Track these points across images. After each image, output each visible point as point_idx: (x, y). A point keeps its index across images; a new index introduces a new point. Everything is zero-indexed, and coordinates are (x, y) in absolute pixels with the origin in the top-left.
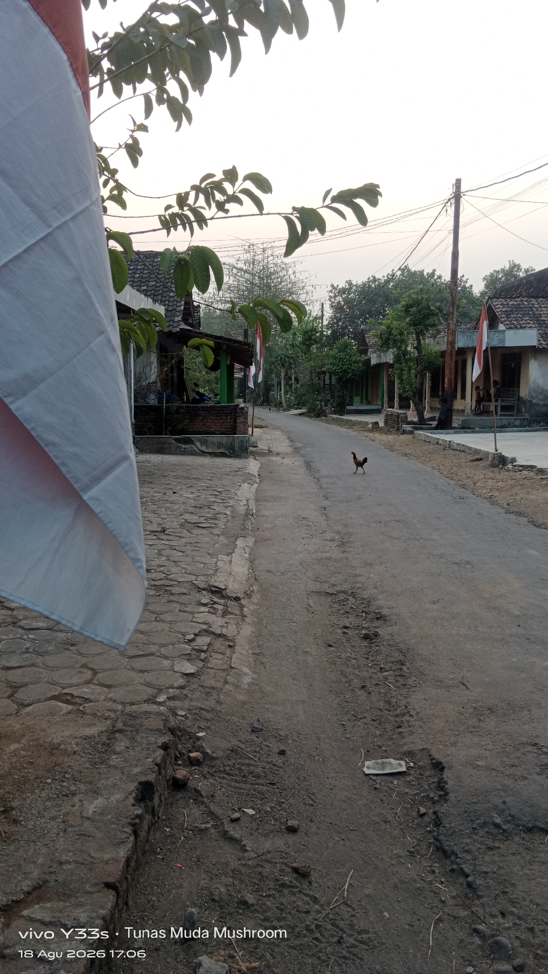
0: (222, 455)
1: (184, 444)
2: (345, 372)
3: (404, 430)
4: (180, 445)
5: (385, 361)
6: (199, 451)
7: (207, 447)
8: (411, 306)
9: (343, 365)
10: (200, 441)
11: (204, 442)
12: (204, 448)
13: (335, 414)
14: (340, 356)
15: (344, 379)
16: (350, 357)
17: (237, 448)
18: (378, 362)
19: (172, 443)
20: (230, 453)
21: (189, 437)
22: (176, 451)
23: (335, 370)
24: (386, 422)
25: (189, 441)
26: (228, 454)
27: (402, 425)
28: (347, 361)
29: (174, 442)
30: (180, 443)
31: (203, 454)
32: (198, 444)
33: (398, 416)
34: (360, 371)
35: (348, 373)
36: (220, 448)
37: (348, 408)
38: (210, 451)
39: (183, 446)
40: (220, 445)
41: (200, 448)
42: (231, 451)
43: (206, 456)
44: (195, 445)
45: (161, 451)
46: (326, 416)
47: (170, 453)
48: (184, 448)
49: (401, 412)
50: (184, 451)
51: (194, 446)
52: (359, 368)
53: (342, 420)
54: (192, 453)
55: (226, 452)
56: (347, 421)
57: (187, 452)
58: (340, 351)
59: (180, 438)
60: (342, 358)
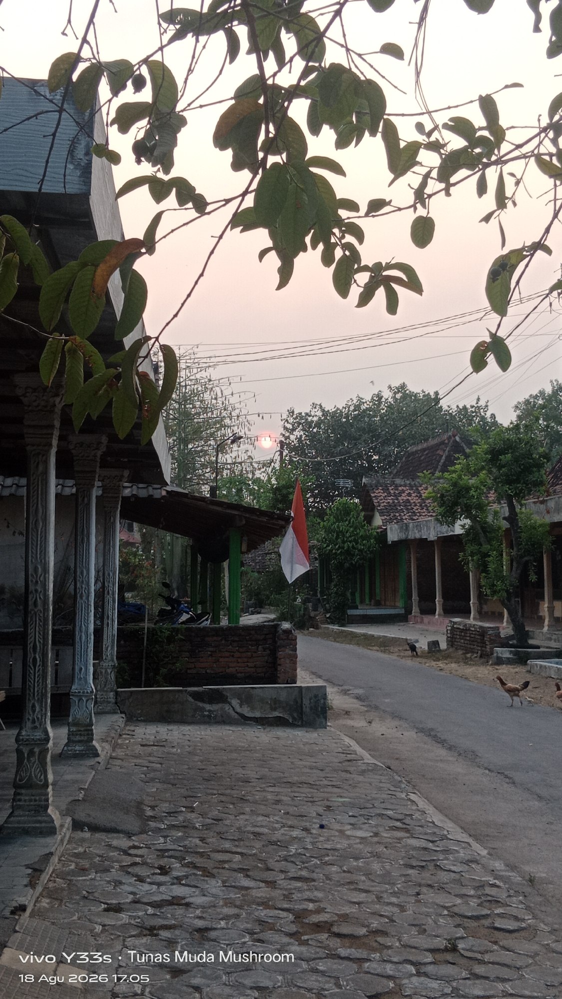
0: (280, 722)
1: (210, 703)
2: (348, 552)
3: (498, 658)
4: (201, 704)
5: (418, 536)
6: (237, 716)
7: (253, 709)
8: (502, 452)
9: (344, 542)
10: (238, 695)
11: (247, 699)
12: (246, 711)
13: (333, 623)
14: (338, 527)
15: (347, 565)
16: (355, 528)
17: (307, 709)
18: (403, 536)
19: (187, 700)
20: (294, 718)
21: (217, 690)
22: (193, 716)
23: (331, 550)
24: (451, 642)
25: (219, 698)
26: (291, 721)
27: (492, 649)
28: (350, 536)
29: (190, 699)
30: (203, 701)
31: (244, 720)
32: (235, 702)
33: (483, 632)
34: (371, 552)
35: (353, 555)
36: (275, 709)
37: (351, 612)
38: (258, 714)
39: (208, 707)
40: (276, 704)
41: (239, 710)
42: (295, 715)
43: (249, 725)
44: (230, 704)
45: (166, 717)
46: (317, 627)
47: (183, 722)
48: (209, 711)
49: (487, 625)
50: (209, 716)
51: (227, 707)
52: (369, 547)
53: (354, 636)
54: (224, 720)
55: (286, 716)
56: (365, 636)
57: (215, 717)
58: (338, 520)
59: (203, 692)
60: (341, 532)
